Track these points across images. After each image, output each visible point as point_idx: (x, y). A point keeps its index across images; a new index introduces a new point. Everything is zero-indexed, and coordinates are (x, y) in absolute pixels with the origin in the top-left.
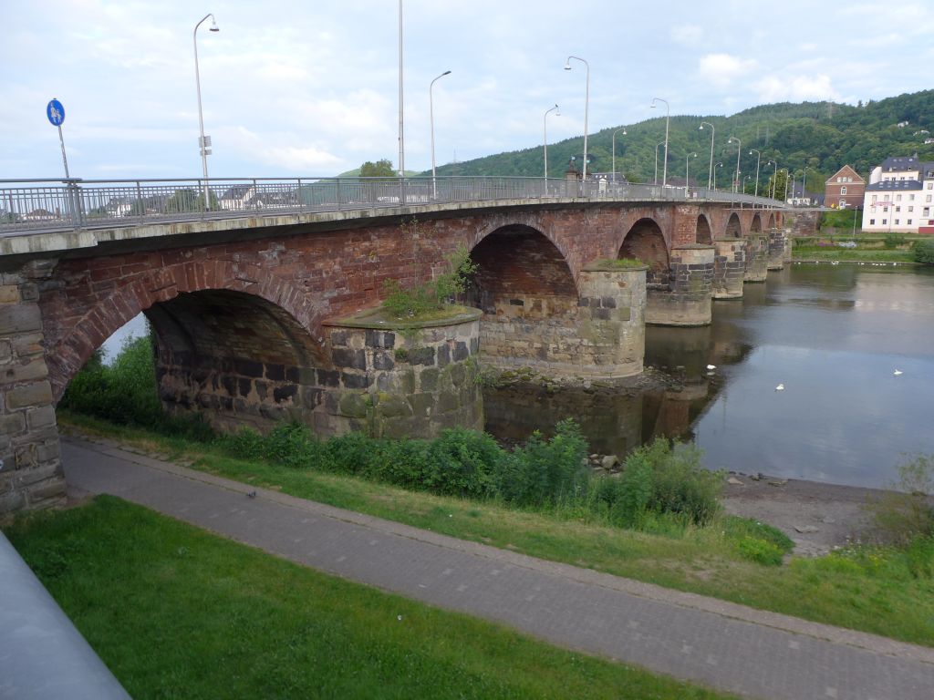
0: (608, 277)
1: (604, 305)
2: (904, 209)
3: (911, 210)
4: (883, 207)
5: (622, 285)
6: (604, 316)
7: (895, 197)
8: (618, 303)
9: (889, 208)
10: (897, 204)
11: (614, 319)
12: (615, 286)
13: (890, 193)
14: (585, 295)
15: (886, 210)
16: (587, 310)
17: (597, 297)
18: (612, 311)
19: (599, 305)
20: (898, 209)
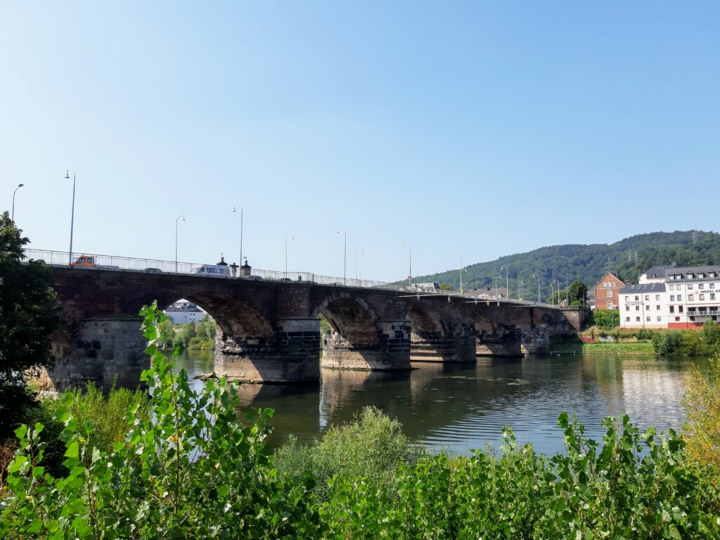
0: (96, 325)
1: (93, 347)
2: (653, 308)
3: (658, 307)
4: (634, 306)
5: (106, 331)
6: (92, 355)
7: (644, 298)
8: (102, 344)
9: (641, 307)
10: (647, 303)
11: (100, 359)
12: (101, 332)
13: (639, 295)
14: (83, 339)
15: (637, 308)
16: (82, 351)
17: (89, 341)
18: (98, 351)
19: (90, 347)
20: (648, 308)
